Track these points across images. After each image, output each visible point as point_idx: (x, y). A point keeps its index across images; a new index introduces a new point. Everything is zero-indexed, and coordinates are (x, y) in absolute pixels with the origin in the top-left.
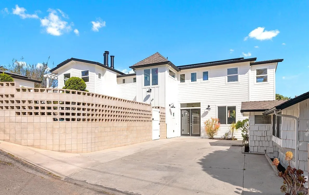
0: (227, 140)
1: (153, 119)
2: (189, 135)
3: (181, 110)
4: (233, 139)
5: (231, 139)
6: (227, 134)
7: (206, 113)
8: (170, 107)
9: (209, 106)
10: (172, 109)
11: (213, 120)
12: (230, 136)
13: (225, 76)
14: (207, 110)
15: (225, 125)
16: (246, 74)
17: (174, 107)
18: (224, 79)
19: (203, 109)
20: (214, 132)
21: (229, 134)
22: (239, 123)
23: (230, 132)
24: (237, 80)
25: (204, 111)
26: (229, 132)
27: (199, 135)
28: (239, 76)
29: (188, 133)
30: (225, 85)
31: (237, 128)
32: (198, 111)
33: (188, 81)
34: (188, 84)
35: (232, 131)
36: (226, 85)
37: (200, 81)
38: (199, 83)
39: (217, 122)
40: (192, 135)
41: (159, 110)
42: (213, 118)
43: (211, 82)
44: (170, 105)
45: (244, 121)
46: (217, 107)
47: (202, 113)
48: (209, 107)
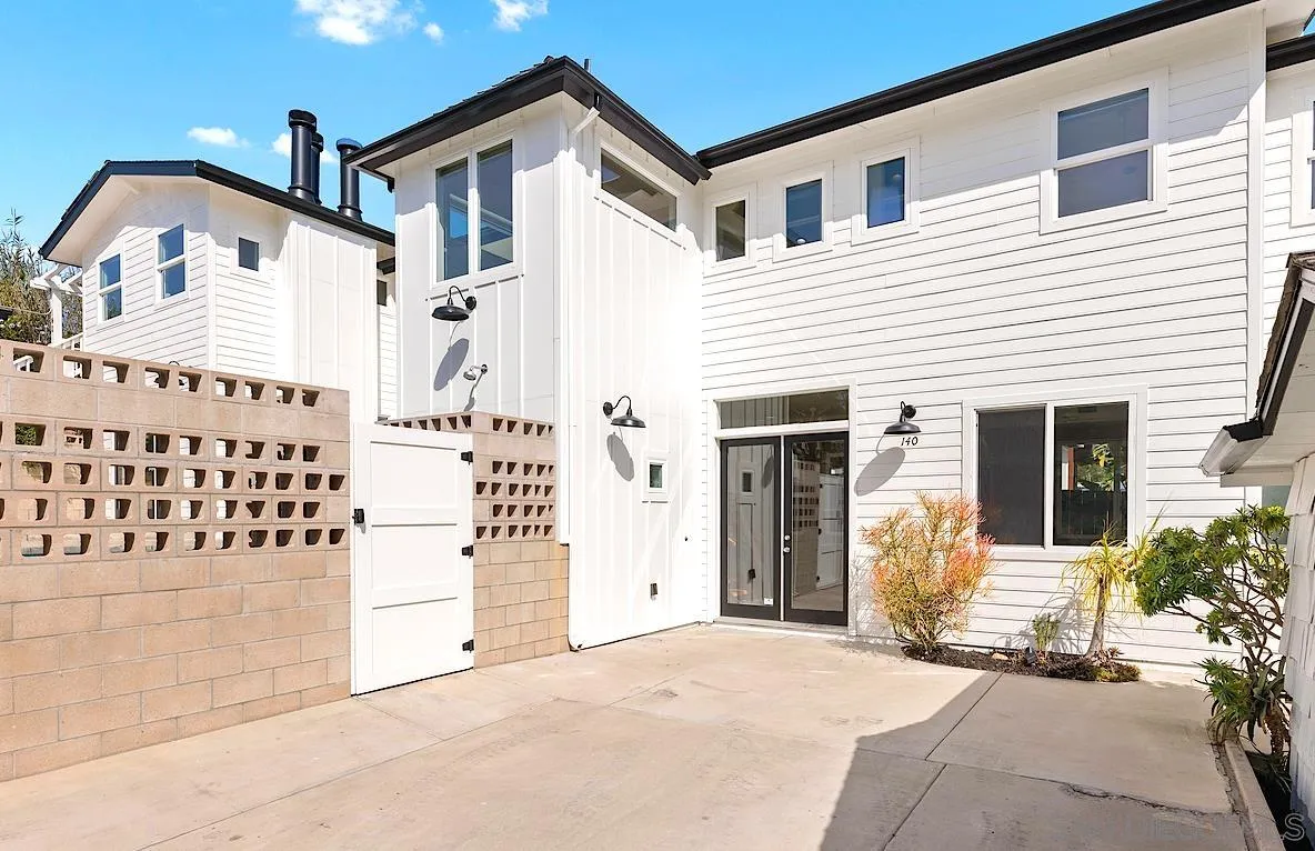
0: (1053, 674)
1: (359, 517)
2: (769, 614)
3: (725, 445)
4: (1104, 672)
5: (1078, 670)
6: (1046, 626)
7: (888, 464)
8: (605, 426)
9: (909, 412)
10: (628, 434)
11: (937, 515)
12: (1077, 644)
13: (1037, 172)
14: (896, 441)
15: (1036, 549)
16: (1232, 131)
17: (638, 424)
18: (1033, 194)
19: (865, 436)
20: (944, 607)
21: (1070, 626)
22: (1173, 552)
23: (1079, 611)
24: (1142, 193)
25: (873, 444)
26: (1067, 608)
27: (839, 618)
28: (1164, 158)
29: (769, 602)
30: (1034, 239)
31: (1151, 605)
32: (834, 450)
33: (766, 245)
34: (768, 265)
35: (1093, 603)
36: (1045, 239)
37: (846, 236)
38: (837, 251)
39: (971, 531)
40: (795, 616)
41: (464, 441)
42: (934, 497)
43: (924, 233)
44: (608, 409)
45: (1222, 529)
46: (974, 419)
47: (859, 460)
48: (912, 421)
